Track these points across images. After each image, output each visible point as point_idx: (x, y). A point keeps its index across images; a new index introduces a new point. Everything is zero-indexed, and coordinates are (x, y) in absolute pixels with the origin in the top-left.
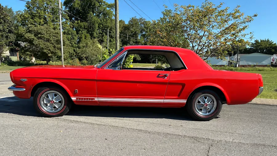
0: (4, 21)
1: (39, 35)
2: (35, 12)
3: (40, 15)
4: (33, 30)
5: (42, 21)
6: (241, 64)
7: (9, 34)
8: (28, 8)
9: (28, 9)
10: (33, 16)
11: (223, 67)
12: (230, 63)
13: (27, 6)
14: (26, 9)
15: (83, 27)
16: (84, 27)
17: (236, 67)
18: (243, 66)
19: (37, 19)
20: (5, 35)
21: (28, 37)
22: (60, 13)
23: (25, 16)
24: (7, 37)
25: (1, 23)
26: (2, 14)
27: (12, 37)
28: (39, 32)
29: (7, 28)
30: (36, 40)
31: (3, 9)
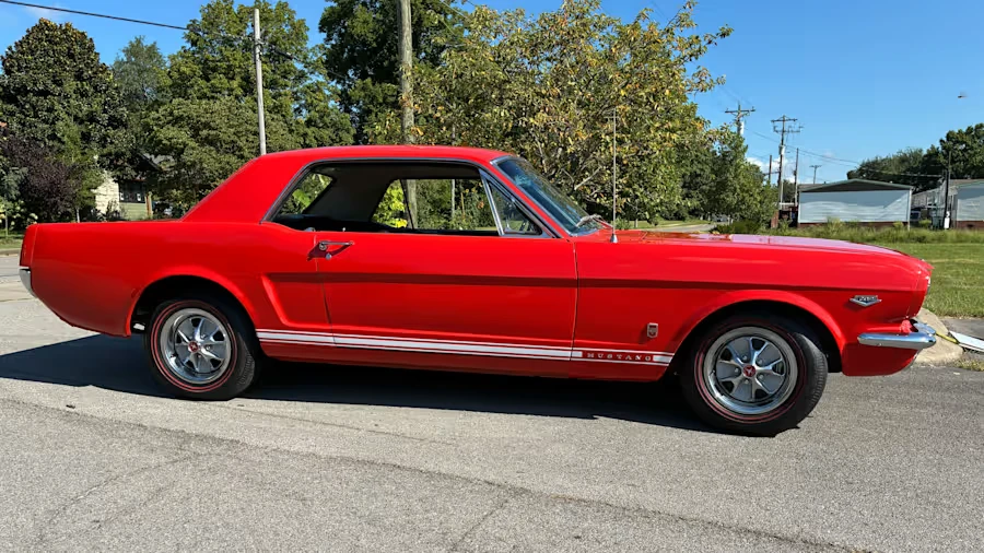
0: (95, 88)
1: (204, 133)
2: (218, 57)
3: (229, 67)
4: (185, 115)
5: (235, 84)
6: (961, 217)
7: (111, 132)
8: (194, 43)
9: (194, 48)
10: (208, 71)
11: (887, 229)
12: (917, 214)
13: (188, 37)
14: (188, 46)
15: (381, 100)
16: (384, 99)
17: (942, 227)
18: (970, 225)
19: (219, 80)
20: (96, 135)
21: (169, 140)
22: (258, 56)
23: (183, 69)
24: (103, 141)
25: (83, 94)
26: (87, 65)
27: (121, 139)
28: (203, 120)
29: (105, 111)
30: (193, 148)
31: (91, 48)
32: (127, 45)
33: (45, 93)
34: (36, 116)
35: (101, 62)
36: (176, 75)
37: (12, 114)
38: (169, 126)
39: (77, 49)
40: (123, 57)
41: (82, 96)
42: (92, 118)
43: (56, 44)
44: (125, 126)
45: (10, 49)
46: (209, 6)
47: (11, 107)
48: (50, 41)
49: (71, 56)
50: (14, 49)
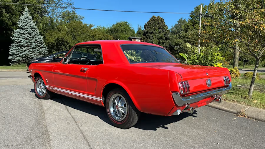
0: (163, 31)
4: (182, 35)
7: (165, 41)
8: (192, 17)
13: (190, 16)
14: (190, 18)
20: (162, 42)
21: (178, 42)
22: (200, 18)
23: (188, 24)
25: (160, 32)
26: (162, 26)
27: (167, 43)
28: (187, 36)
29: (164, 36)
30: (183, 44)
31: (163, 21)
32: (179, 20)
33: (152, 33)
34: (149, 39)
35: (165, 24)
36: (186, 26)
37: (145, 38)
38: (178, 39)
39: (160, 22)
40: (177, 23)
41: (160, 33)
42: (161, 38)
43: (155, 21)
44: (169, 39)
45: (146, 23)
46: (197, 7)
47: (145, 37)
48: (154, 21)
49: (158, 24)
50: (147, 23)
